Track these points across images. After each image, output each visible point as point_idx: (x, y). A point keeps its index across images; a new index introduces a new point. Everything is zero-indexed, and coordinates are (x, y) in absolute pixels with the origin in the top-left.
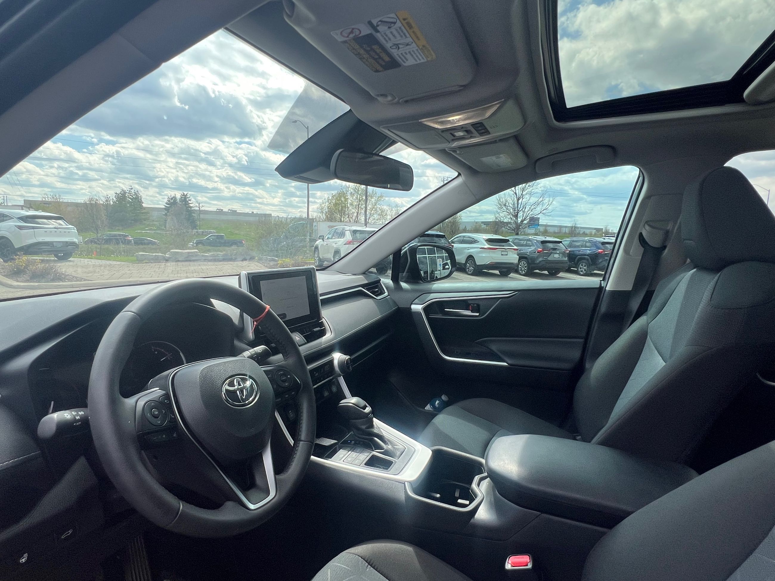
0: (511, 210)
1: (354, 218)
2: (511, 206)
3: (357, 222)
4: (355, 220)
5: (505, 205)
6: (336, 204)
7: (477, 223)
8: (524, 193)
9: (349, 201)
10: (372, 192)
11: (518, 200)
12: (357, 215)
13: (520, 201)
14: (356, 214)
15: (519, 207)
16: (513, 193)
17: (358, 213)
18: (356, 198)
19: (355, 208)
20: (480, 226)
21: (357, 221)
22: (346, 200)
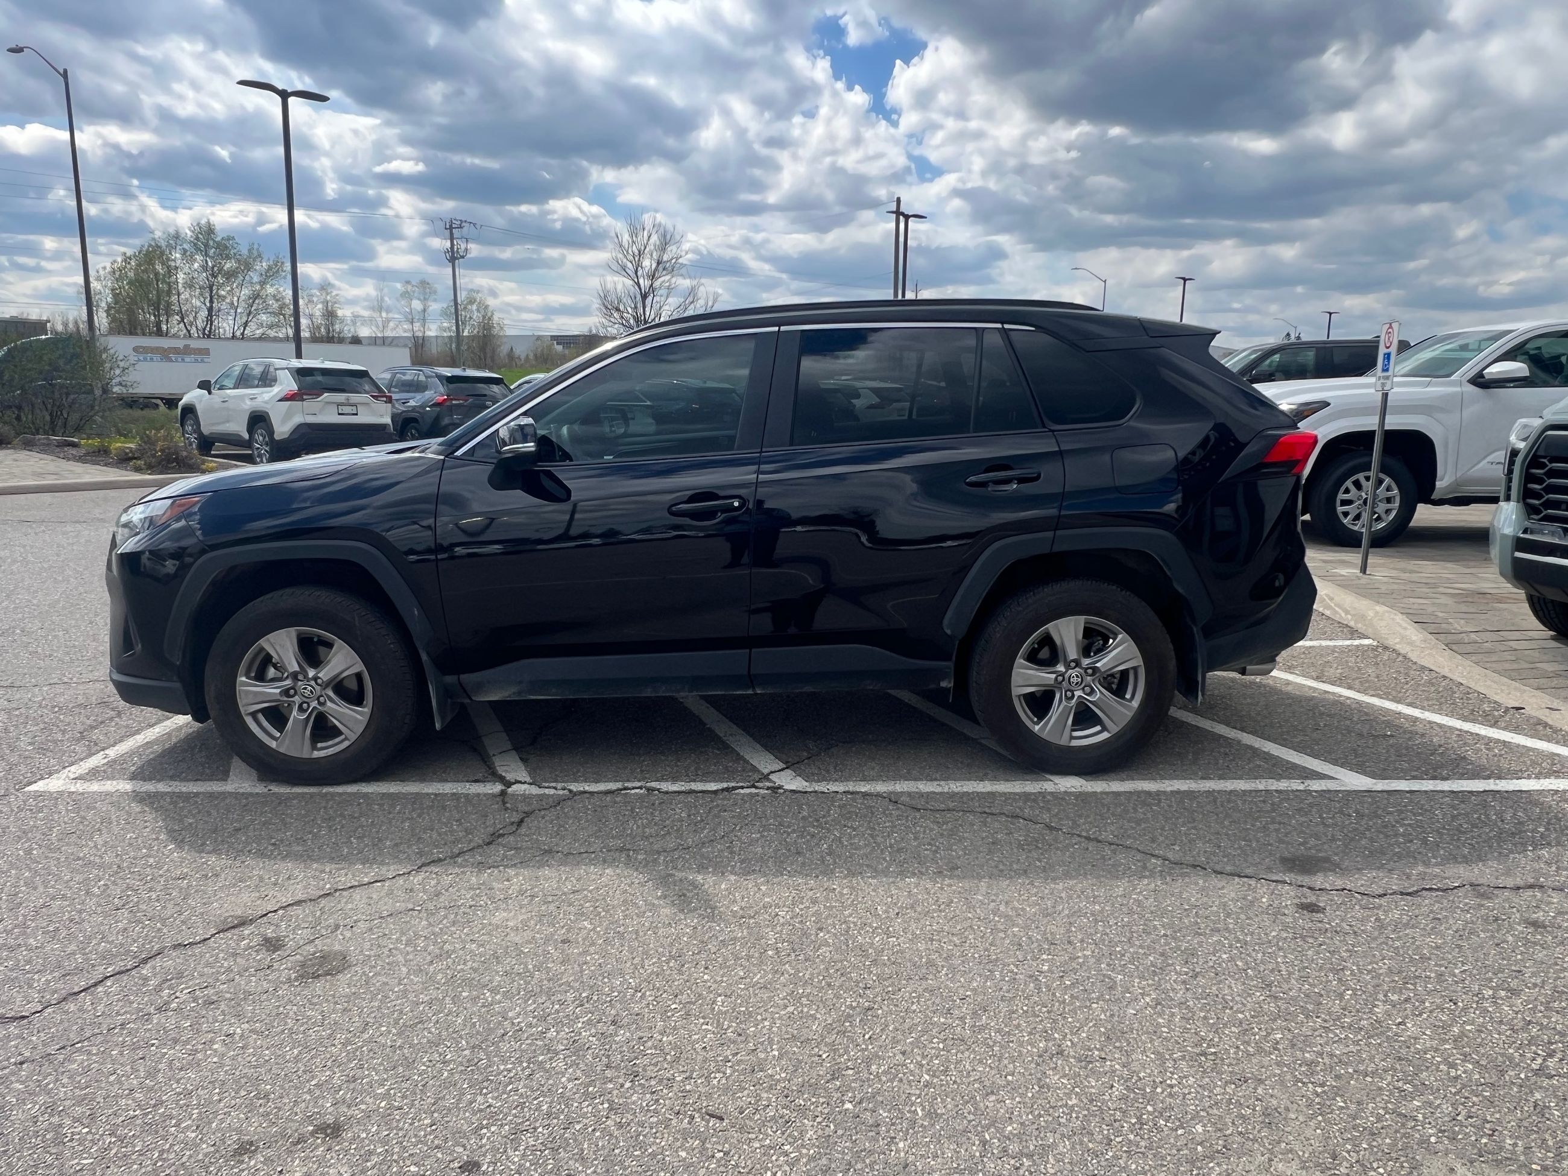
0: (632, 321)
1: (200, 324)
2: (630, 310)
3: (209, 337)
4: (204, 329)
5: (618, 310)
6: (139, 283)
7: (539, 338)
8: (657, 284)
9: (181, 277)
10: (249, 251)
11: (644, 297)
12: (210, 314)
13: (649, 301)
14: (204, 313)
15: (648, 314)
16: (631, 282)
17: (210, 309)
18: (203, 267)
19: (201, 294)
20: (550, 347)
21: (210, 331)
22: (171, 271)
